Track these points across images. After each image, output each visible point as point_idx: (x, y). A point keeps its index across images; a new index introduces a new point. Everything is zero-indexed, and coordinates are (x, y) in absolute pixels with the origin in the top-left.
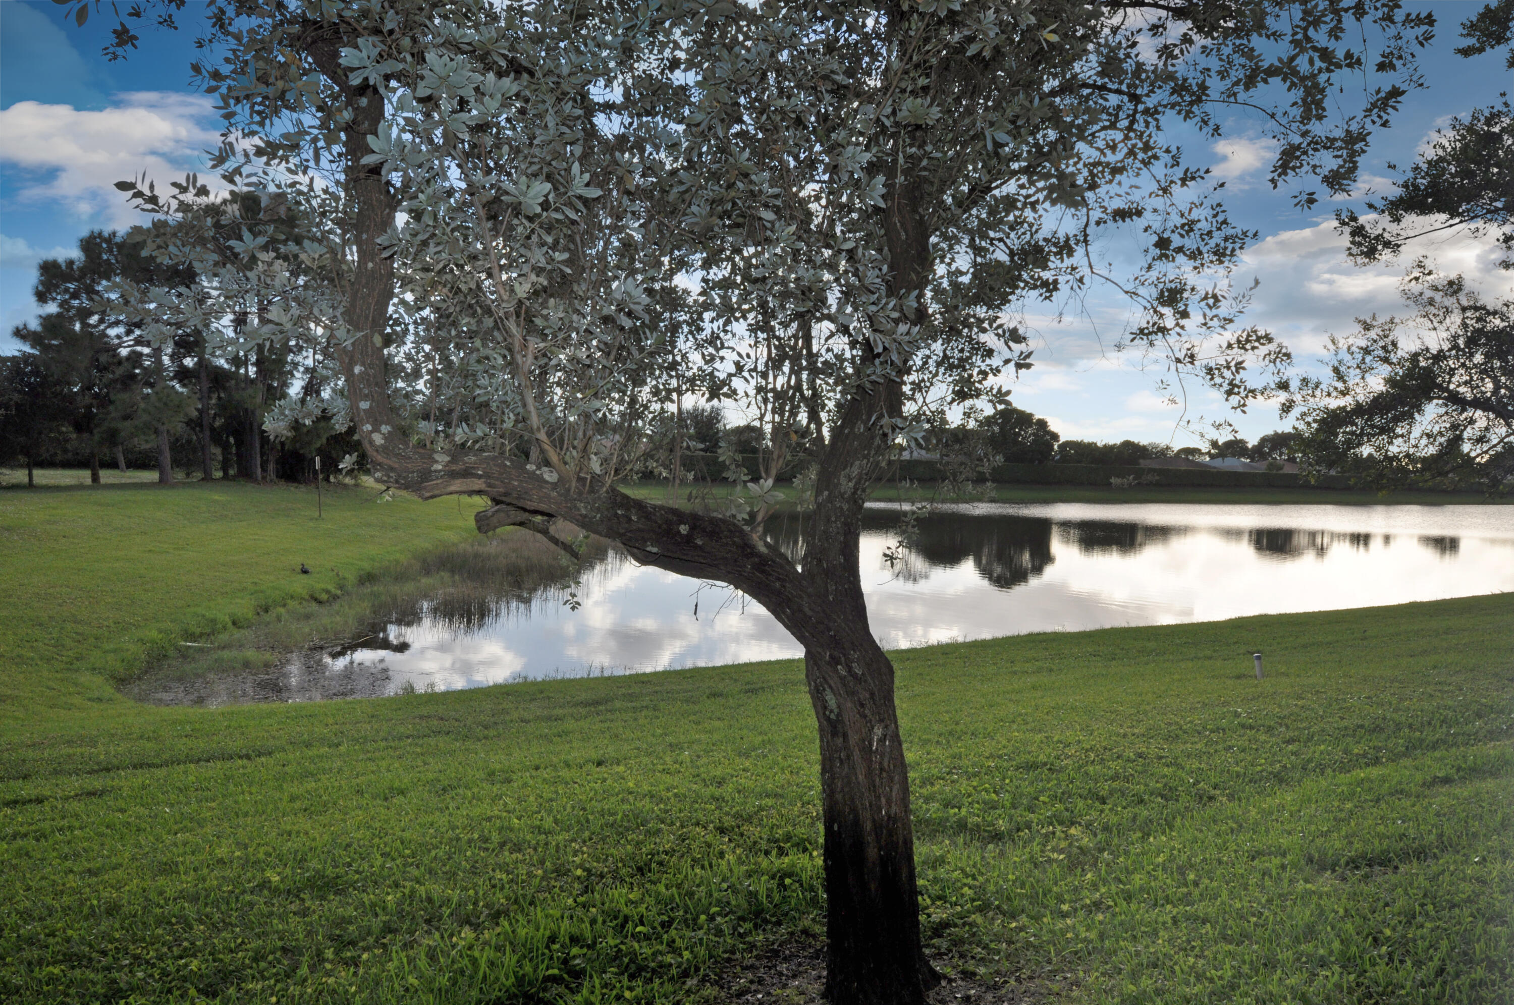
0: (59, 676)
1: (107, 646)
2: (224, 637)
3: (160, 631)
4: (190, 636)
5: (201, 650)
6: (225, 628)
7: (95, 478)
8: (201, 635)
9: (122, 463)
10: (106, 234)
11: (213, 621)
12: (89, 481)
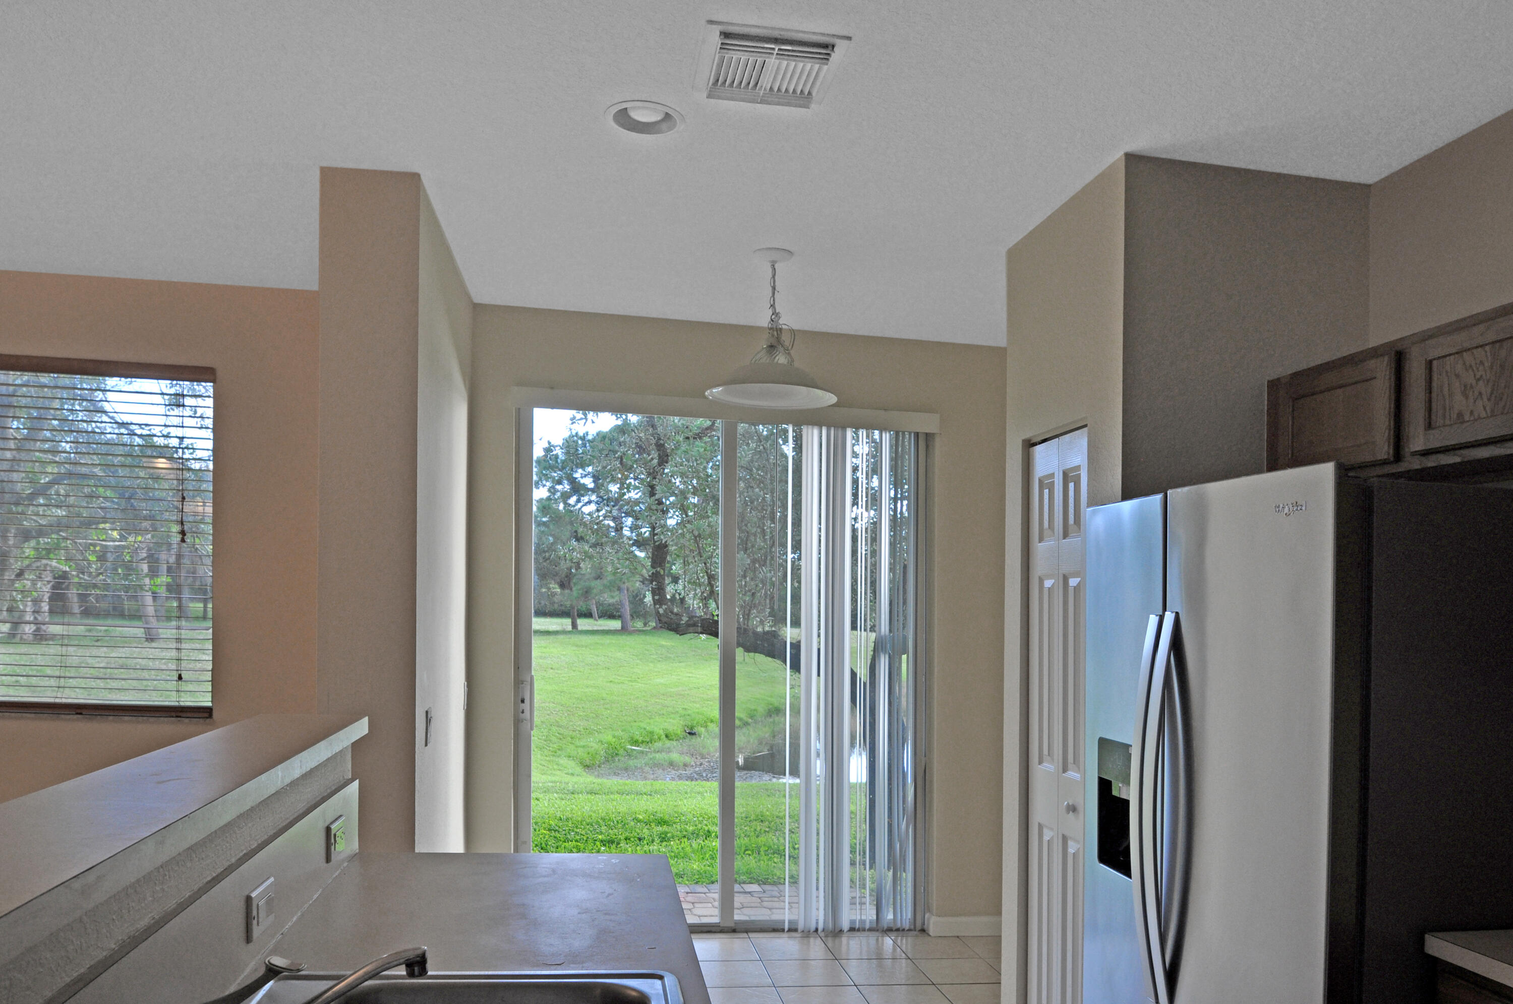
0: (548, 759)
1: (578, 743)
2: (658, 745)
3: (614, 737)
4: (636, 743)
5: (642, 752)
6: (659, 739)
7: (574, 625)
8: (643, 742)
9: (596, 614)
10: (581, 434)
11: (652, 733)
12: (570, 628)
